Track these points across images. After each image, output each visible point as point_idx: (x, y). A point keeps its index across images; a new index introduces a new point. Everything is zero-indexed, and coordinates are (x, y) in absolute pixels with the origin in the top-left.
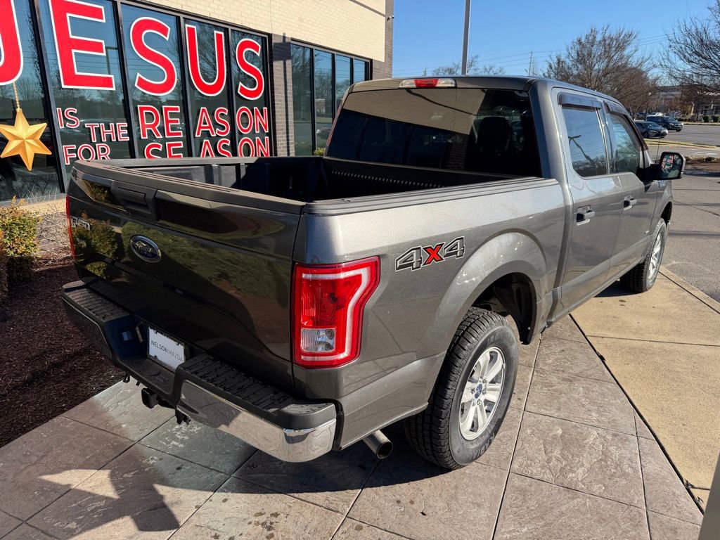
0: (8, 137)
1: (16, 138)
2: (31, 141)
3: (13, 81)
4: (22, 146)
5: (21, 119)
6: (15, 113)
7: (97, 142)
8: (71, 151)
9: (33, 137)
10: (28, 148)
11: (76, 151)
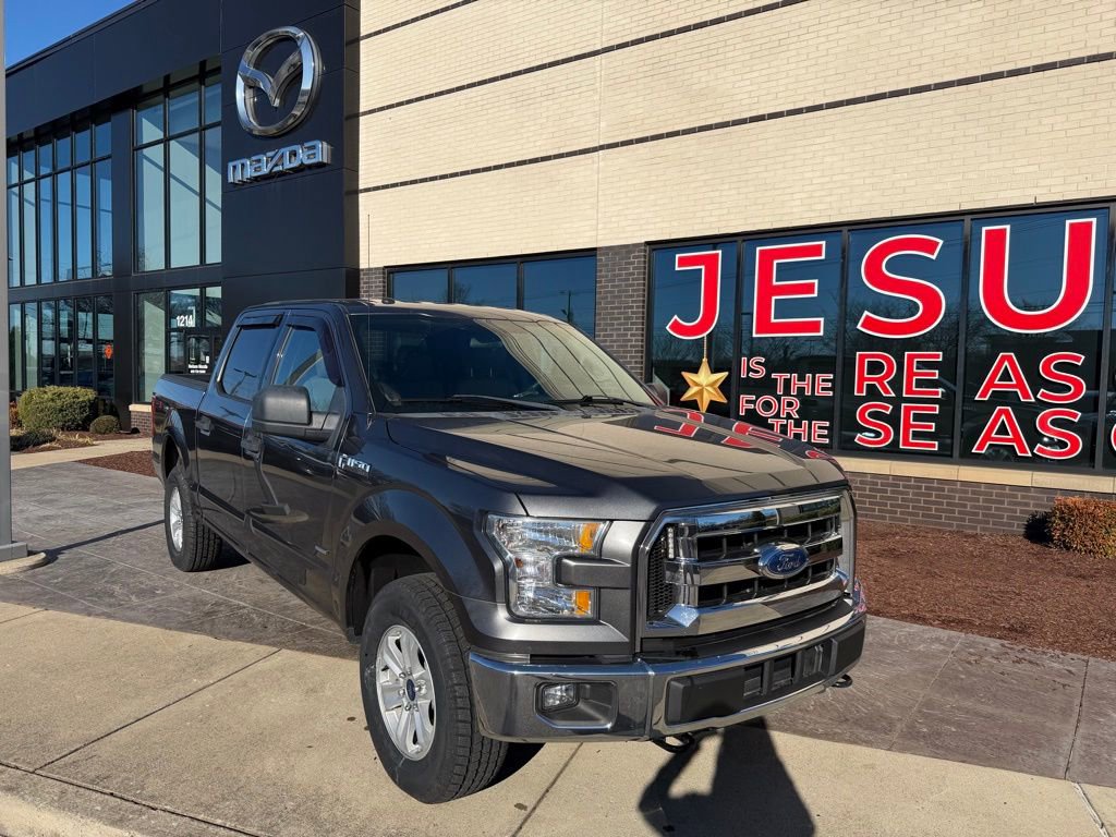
0: (690, 384)
1: (697, 384)
2: (709, 389)
3: (705, 335)
4: (700, 393)
5: (705, 368)
6: (700, 363)
7: (784, 395)
8: (748, 402)
9: (712, 385)
10: (705, 394)
11: (754, 402)
